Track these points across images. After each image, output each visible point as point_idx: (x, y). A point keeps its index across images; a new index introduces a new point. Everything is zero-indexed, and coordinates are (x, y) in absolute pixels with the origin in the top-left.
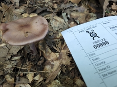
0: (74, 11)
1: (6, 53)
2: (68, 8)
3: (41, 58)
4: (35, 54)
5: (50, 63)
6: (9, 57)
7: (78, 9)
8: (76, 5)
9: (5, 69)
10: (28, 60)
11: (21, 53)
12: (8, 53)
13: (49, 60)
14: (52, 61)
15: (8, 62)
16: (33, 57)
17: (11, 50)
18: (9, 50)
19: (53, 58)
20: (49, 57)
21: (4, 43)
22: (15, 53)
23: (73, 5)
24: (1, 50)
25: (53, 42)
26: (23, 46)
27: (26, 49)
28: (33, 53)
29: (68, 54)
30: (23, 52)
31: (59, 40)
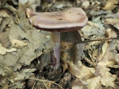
1: (16, 61)
2: (100, 15)
4: (57, 67)
5: (80, 82)
6: (19, 67)
7: (113, 15)
8: (110, 12)
9: (12, 81)
11: (35, 65)
12: (18, 62)
13: (79, 77)
14: (84, 79)
16: (54, 72)
17: (22, 58)
18: (20, 58)
19: (86, 74)
20: (79, 74)
21: (13, 47)
22: (28, 63)
23: (105, 12)
24: (9, 56)
25: (84, 51)
26: (40, 54)
27: (43, 59)
28: (54, 65)
29: (109, 70)
30: (39, 63)
31: (94, 47)
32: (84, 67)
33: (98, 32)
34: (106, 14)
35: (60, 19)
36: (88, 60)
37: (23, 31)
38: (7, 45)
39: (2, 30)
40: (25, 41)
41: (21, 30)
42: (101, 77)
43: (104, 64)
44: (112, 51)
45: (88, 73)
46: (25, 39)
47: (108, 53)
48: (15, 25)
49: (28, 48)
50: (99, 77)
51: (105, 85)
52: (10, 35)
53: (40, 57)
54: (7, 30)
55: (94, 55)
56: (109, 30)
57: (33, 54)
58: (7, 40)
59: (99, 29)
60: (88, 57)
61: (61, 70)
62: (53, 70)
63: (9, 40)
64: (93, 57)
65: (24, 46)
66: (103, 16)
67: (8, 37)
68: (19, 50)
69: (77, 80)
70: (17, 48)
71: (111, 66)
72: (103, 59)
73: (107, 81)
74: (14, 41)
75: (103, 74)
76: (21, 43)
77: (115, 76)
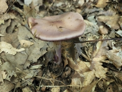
0: (100, 15)
1: (25, 59)
2: (93, 12)
3: (67, 68)
4: (59, 63)
5: (78, 74)
6: (28, 65)
7: (105, 13)
8: (102, 9)
9: (23, 79)
10: (49, 71)
11: (41, 61)
12: (27, 60)
13: (77, 70)
14: (81, 72)
15: (27, 71)
16: (57, 66)
17: (30, 56)
18: (28, 56)
19: (83, 68)
20: (77, 68)
21: (22, 47)
22: (35, 60)
23: (98, 10)
24: (19, 55)
25: (81, 48)
26: (45, 52)
27: (47, 56)
28: (57, 61)
29: (102, 64)
30: (44, 59)
31: (90, 45)
32: (82, 62)
33: (93, 30)
34: (98, 12)
35: (60, 27)
36: (84, 56)
37: (29, 32)
38: (17, 45)
39: (12, 31)
40: (31, 40)
41: (27, 31)
42: (95, 70)
43: (98, 59)
44: (105, 48)
45: (85, 66)
46: (31, 38)
47: (101, 50)
48: (22, 27)
49: (34, 47)
50: (94, 70)
51: (98, 77)
52: (18, 36)
53: (45, 55)
54: (16, 30)
55: (90, 51)
56: (102, 27)
57: (39, 52)
58: (16, 40)
59: (94, 27)
60: (85, 53)
61: (62, 64)
62: (56, 65)
63: (18, 40)
64: (89, 53)
65: (31, 46)
66: (96, 13)
67: (17, 38)
68: (27, 49)
69: (75, 73)
70: (25, 48)
71: (103, 61)
72: (96, 55)
73: (100, 73)
74: (22, 41)
75: (97, 68)
76: (28, 43)
77: (106, 69)
